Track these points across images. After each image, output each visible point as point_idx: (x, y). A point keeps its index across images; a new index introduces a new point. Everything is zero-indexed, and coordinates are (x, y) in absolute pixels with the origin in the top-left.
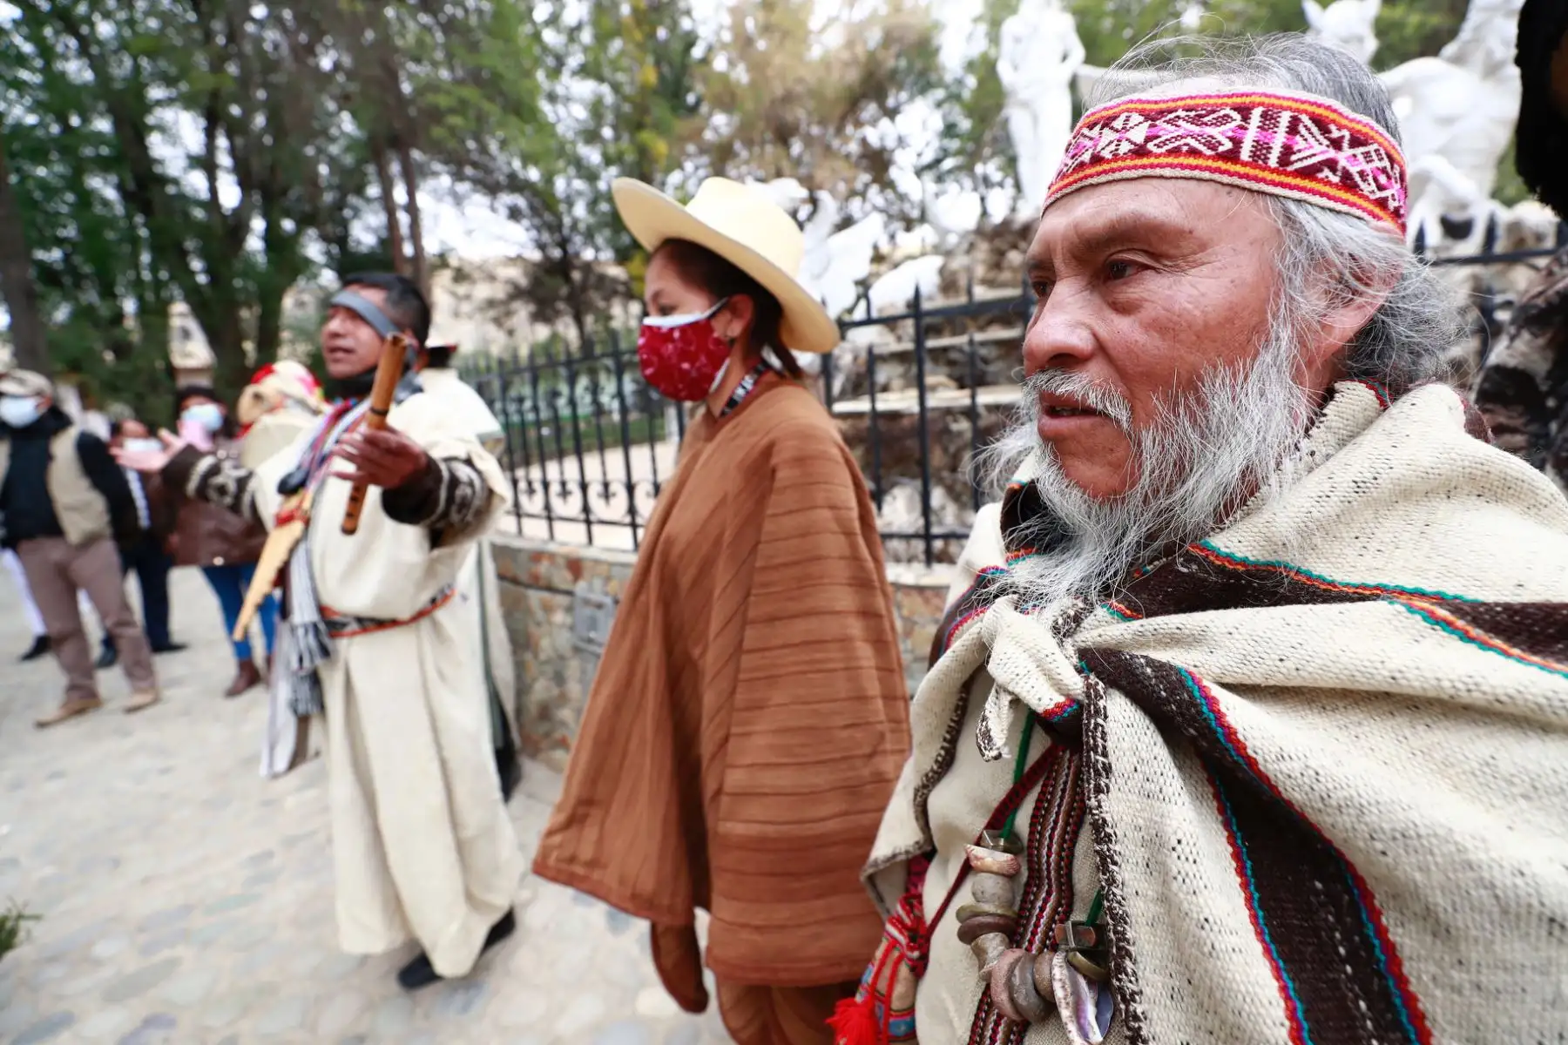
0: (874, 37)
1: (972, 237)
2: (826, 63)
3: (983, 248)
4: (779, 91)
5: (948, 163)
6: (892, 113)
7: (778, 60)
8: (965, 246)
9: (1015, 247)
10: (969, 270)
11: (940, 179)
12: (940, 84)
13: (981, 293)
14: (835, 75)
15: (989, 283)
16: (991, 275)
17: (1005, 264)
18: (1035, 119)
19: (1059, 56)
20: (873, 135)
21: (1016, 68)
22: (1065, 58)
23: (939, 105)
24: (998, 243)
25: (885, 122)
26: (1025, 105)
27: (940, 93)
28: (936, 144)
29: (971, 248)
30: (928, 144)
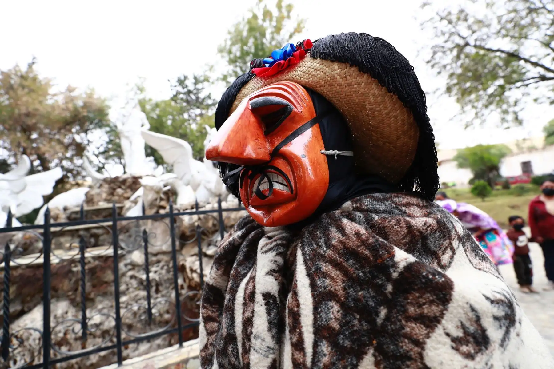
0: (80, 103)
1: (101, 182)
2: (53, 107)
3: (106, 187)
4: (23, 110)
5: (111, 153)
6: (86, 132)
7: (24, 99)
8: (98, 185)
9: (120, 187)
10: (99, 194)
11: (107, 158)
12: (108, 126)
13: (103, 205)
14: (57, 112)
15: (108, 201)
16: (109, 198)
17: (115, 194)
18: (131, 143)
19: (140, 125)
20: (78, 138)
21: (123, 124)
22: (142, 126)
23: (107, 133)
24: (112, 185)
25: (83, 135)
26: (127, 137)
27: (108, 129)
28: (105, 145)
29: (101, 186)
30: (101, 145)
